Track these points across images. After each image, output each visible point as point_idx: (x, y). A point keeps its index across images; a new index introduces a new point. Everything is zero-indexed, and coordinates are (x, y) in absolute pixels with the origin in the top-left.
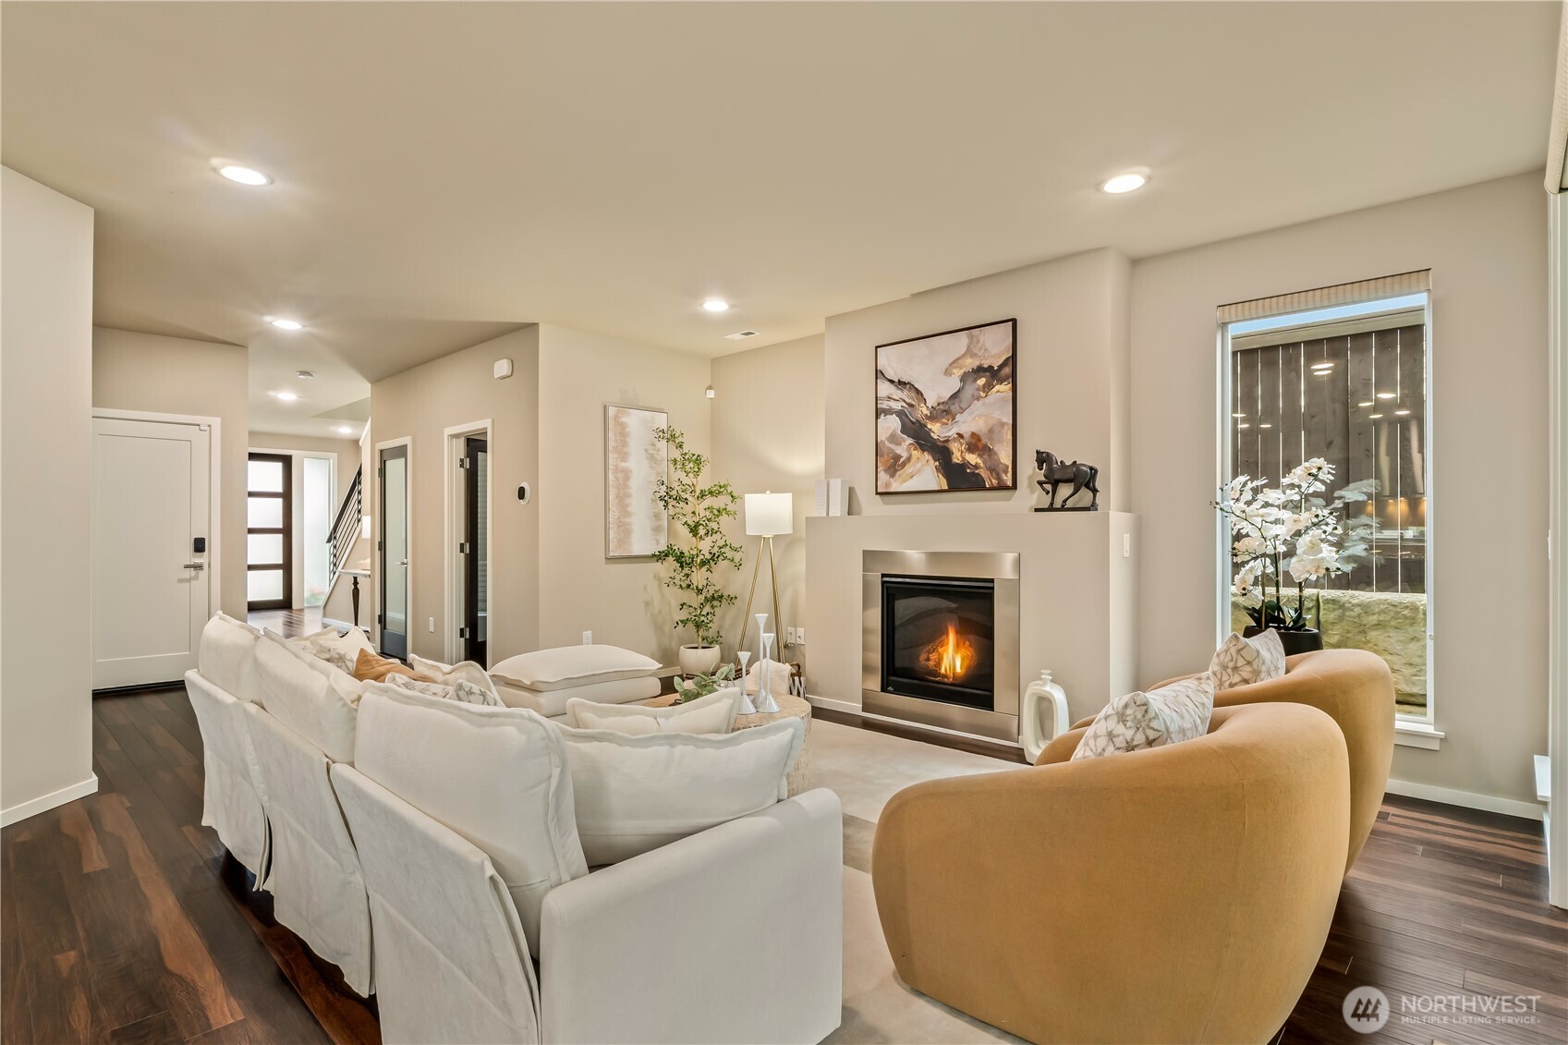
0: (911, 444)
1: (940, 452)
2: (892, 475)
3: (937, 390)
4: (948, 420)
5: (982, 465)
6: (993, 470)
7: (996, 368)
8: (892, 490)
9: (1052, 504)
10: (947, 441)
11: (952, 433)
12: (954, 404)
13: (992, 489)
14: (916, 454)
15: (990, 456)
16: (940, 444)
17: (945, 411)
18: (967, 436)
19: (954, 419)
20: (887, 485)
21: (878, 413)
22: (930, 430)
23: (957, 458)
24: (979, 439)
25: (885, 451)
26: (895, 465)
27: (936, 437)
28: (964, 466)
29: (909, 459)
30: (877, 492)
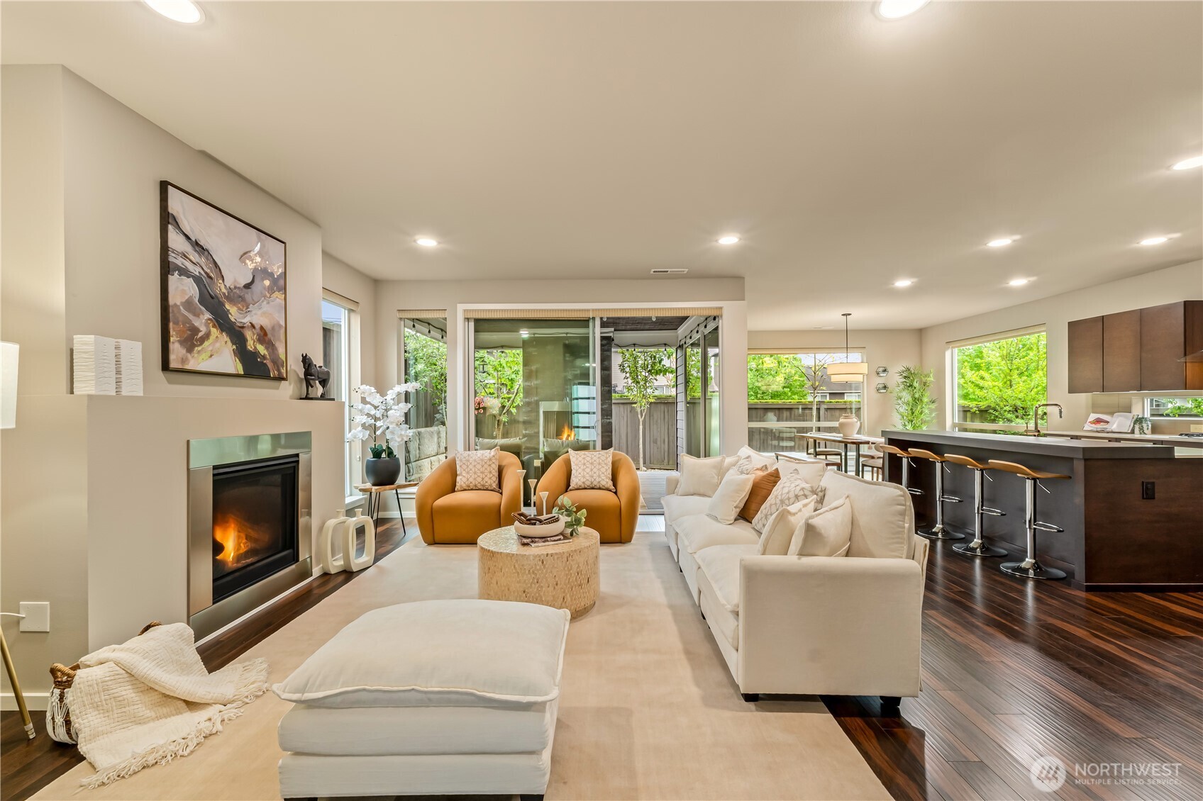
0: (210, 319)
1: (236, 334)
2: (190, 350)
3: (234, 275)
4: (243, 307)
5: (268, 357)
6: (278, 363)
7: (276, 277)
8: (189, 367)
9: (307, 393)
10: (243, 327)
11: (246, 320)
12: (247, 293)
13: (275, 379)
14: (215, 332)
15: (273, 350)
16: (237, 328)
17: (240, 297)
18: (258, 327)
19: (248, 308)
20: (184, 361)
21: (166, 268)
22: (228, 311)
23: (250, 346)
24: (265, 334)
25: (181, 319)
26: (193, 340)
27: (233, 320)
28: (255, 354)
29: (207, 336)
30: (165, 366)
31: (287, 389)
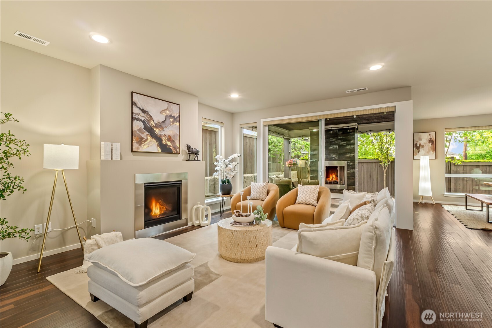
0: (148, 134)
1: (159, 139)
2: (140, 145)
3: (158, 118)
4: (161, 129)
5: (172, 146)
6: (175, 148)
7: (175, 117)
8: (139, 150)
9: (189, 159)
10: (161, 136)
11: (163, 134)
12: (163, 124)
13: (174, 153)
14: (150, 138)
15: (174, 143)
16: (159, 137)
17: (160, 126)
18: (167, 136)
19: (163, 129)
20: (138, 148)
21: (133, 119)
22: (155, 131)
23: (164, 142)
24: (171, 138)
25: (137, 135)
26: (141, 141)
27: (157, 134)
28: (166, 145)
29: (147, 140)
30: (132, 151)
31: (181, 157)
